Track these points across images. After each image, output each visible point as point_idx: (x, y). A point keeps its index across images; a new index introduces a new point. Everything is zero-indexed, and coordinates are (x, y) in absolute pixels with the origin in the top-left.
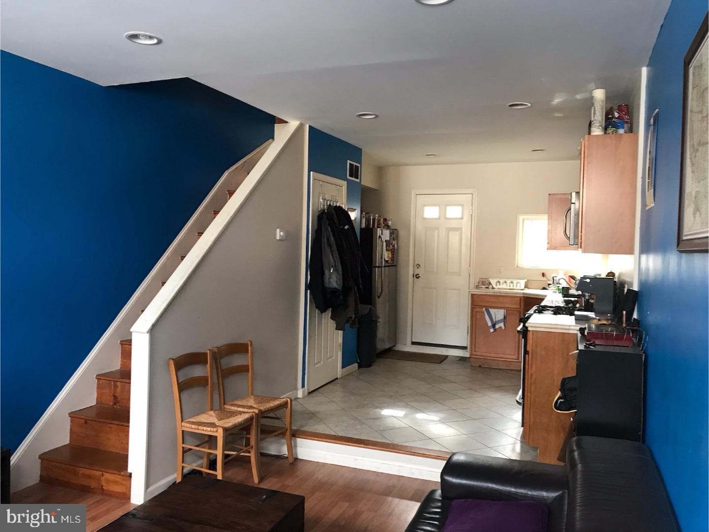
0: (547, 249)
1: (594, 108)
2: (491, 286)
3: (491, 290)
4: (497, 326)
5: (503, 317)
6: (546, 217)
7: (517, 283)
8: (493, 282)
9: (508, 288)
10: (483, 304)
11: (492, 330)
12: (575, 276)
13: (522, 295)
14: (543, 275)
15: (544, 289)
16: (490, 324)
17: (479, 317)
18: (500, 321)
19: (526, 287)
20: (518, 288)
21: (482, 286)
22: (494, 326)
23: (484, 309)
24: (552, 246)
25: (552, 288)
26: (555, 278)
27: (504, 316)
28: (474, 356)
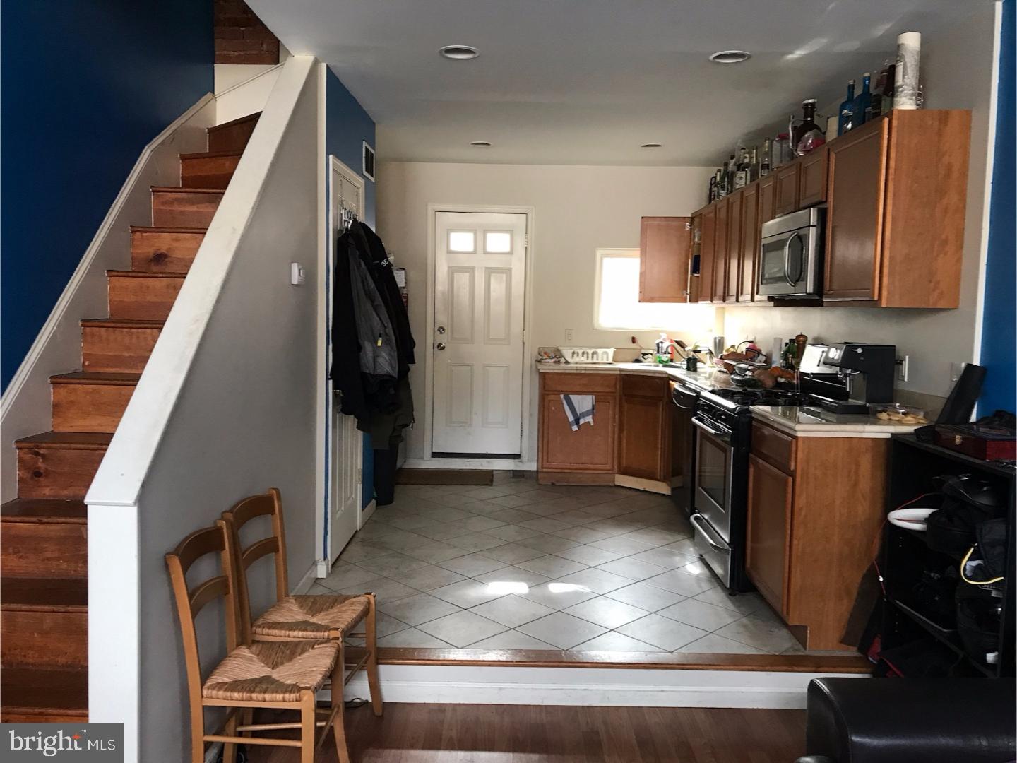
0: (640, 302)
1: (905, 65)
2: (563, 360)
3: (563, 365)
4: (582, 422)
5: (590, 408)
6: (637, 251)
7: (604, 353)
8: (567, 353)
9: (590, 361)
10: (559, 388)
11: (575, 428)
12: (683, 341)
13: (618, 372)
14: (634, 340)
15: (637, 361)
16: (571, 418)
17: (553, 408)
18: (584, 415)
19: (616, 360)
20: (605, 361)
21: (550, 360)
22: (577, 421)
23: (562, 396)
24: (647, 296)
25: (650, 360)
26: (660, 345)
27: (593, 405)
28: (544, 470)
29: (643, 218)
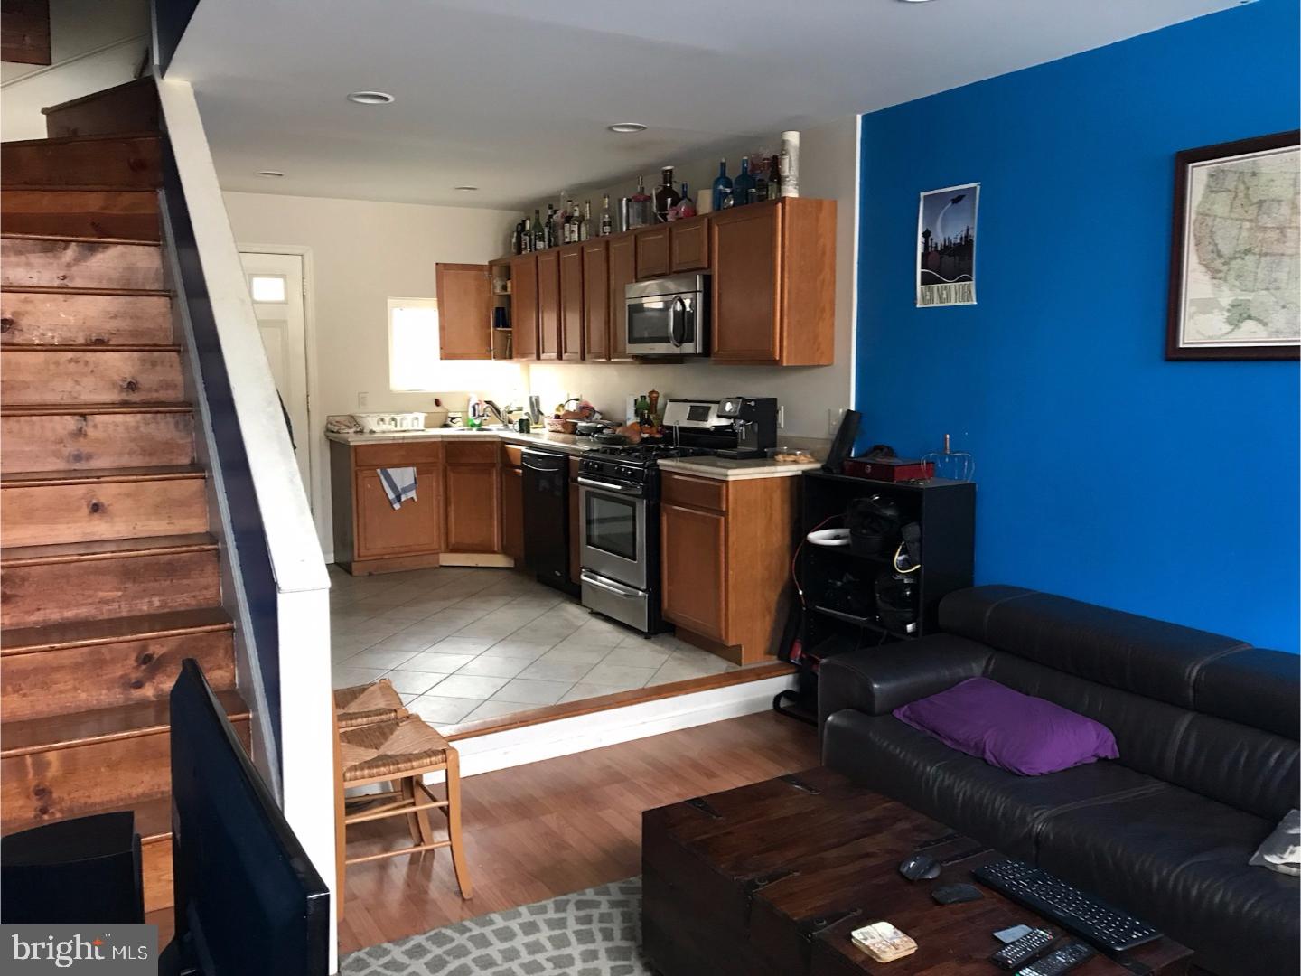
0: (441, 359)
2: (366, 430)
3: (367, 436)
4: (403, 498)
5: (413, 482)
6: (433, 302)
7: (402, 419)
8: (371, 423)
9: (399, 428)
10: (375, 462)
11: (397, 506)
12: (494, 402)
14: (437, 403)
15: (446, 426)
16: (391, 496)
17: (369, 486)
18: (405, 490)
19: (427, 426)
20: (416, 428)
21: (350, 431)
22: (398, 498)
23: (379, 471)
24: (449, 351)
25: (458, 424)
26: (476, 406)
27: (415, 479)
28: (362, 559)
29: (437, 264)
